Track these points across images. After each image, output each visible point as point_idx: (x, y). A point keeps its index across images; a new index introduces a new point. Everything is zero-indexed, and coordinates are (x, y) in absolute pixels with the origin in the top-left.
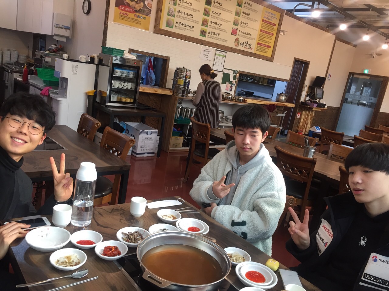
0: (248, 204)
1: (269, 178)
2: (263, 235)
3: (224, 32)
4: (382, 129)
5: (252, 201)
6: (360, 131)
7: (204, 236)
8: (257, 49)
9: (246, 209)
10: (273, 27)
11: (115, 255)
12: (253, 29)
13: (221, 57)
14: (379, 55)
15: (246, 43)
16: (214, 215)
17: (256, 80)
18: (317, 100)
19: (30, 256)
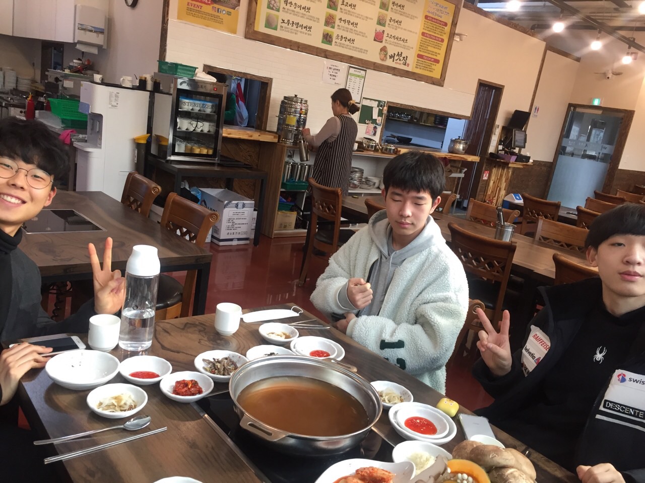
0: (407, 313)
1: (441, 270)
2: (431, 363)
3: (363, 36)
4: (622, 197)
5: (413, 309)
6: (587, 200)
7: (338, 363)
8: (417, 65)
9: (403, 322)
10: (443, 28)
11: (193, 394)
12: (411, 32)
13: (358, 78)
14: (617, 74)
15: (398, 55)
16: (352, 332)
17: (416, 119)
18: (516, 150)
19: (54, 397)
